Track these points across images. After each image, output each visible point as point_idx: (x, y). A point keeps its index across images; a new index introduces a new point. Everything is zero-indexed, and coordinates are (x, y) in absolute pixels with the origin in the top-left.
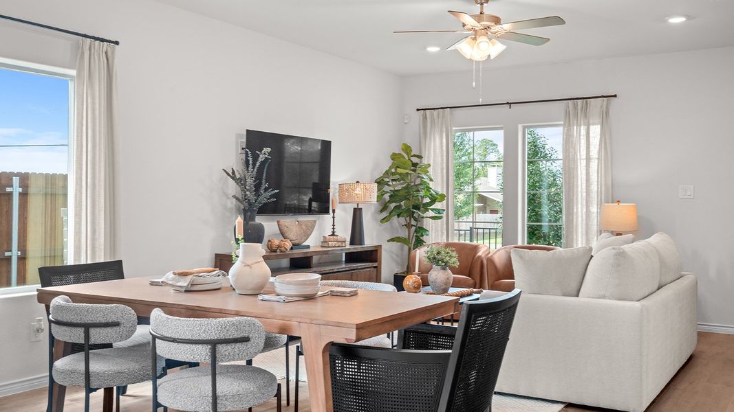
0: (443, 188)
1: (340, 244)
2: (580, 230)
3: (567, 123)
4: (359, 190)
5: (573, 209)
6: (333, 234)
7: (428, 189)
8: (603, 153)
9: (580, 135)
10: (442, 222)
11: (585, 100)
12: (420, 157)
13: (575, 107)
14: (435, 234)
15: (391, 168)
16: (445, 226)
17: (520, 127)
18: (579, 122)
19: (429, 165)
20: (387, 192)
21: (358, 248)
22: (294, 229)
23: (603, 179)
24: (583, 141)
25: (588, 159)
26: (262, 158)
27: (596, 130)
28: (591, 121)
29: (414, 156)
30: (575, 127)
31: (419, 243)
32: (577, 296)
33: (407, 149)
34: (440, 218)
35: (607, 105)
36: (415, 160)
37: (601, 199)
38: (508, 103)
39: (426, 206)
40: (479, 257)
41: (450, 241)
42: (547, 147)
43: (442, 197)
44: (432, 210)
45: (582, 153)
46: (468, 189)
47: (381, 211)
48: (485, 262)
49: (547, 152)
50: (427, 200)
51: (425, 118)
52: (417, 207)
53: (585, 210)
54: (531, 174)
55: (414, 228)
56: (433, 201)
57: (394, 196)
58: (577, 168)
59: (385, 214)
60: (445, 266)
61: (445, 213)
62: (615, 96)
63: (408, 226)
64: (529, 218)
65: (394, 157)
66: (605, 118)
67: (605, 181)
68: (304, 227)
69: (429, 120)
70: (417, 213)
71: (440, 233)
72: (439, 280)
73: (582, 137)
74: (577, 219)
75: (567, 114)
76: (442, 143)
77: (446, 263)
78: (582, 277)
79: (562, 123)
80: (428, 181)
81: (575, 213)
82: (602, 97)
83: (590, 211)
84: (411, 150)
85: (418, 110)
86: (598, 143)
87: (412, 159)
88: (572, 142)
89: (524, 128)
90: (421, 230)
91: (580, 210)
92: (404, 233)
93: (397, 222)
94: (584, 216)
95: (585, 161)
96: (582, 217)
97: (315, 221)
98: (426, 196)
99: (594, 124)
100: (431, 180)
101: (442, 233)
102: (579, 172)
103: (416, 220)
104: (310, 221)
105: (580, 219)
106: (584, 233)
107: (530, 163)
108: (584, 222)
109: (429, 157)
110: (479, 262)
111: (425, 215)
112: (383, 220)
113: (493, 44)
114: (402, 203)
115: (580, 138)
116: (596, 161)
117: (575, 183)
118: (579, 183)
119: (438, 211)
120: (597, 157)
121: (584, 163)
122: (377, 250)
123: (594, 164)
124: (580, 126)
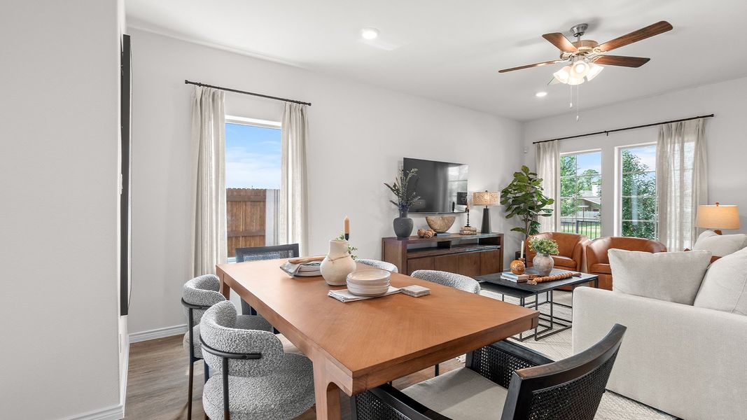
0: (552, 194)
1: (472, 232)
2: (673, 227)
3: (661, 142)
4: (487, 197)
5: (666, 210)
6: (468, 226)
7: (540, 195)
8: (698, 165)
9: (674, 150)
10: (552, 218)
11: (679, 122)
12: (535, 174)
13: (669, 129)
14: (547, 226)
15: (513, 182)
16: (554, 221)
17: (616, 149)
18: (673, 140)
19: (542, 180)
20: (510, 198)
21: (486, 236)
22: (439, 222)
23: (698, 185)
24: (677, 156)
25: (682, 169)
26: (410, 176)
27: (690, 146)
28: (686, 139)
29: (531, 174)
30: (669, 146)
31: (534, 232)
32: (692, 304)
33: (525, 169)
34: (550, 215)
35: (703, 124)
36: (531, 176)
37: (696, 202)
38: (605, 132)
39: (539, 208)
40: (580, 244)
41: (558, 231)
42: (639, 164)
43: (551, 201)
44: (543, 210)
45: (676, 165)
46: (574, 196)
47: (507, 210)
48: (585, 248)
49: (640, 168)
50: (540, 203)
51: (539, 148)
52: (532, 208)
53: (678, 210)
54: (625, 183)
55: (530, 222)
56: (544, 203)
57: (516, 200)
58: (671, 177)
59: (509, 213)
60: (547, 254)
61: (553, 212)
62: (712, 116)
63: (526, 220)
64: (624, 216)
65: (516, 175)
66: (701, 135)
67: (700, 186)
68: (446, 221)
69: (542, 149)
70: (532, 212)
71: (550, 226)
72: (541, 265)
73: (676, 152)
74: (670, 218)
75: (661, 135)
76: (551, 164)
77: (548, 252)
78: (698, 284)
79: (656, 142)
80: (540, 190)
81: (668, 212)
82: (698, 117)
83: (683, 211)
84: (528, 170)
85: (534, 143)
86: (693, 156)
87: (529, 176)
88: (666, 157)
89: (619, 149)
90: (535, 223)
91: (673, 210)
92: (523, 226)
93: (518, 218)
94: (678, 215)
95: (679, 172)
96: (676, 215)
97: (454, 218)
98: (538, 200)
99: (688, 141)
100: (542, 189)
101: (552, 225)
102: (673, 180)
103: (531, 216)
104: (451, 217)
105: (673, 218)
106: (678, 229)
107: (625, 176)
108: (678, 220)
109: (542, 174)
110: (580, 249)
111: (539, 213)
112: (507, 217)
113: (590, 67)
114: (522, 205)
115: (674, 153)
116: (691, 171)
117: (669, 189)
118: (673, 189)
119: (548, 211)
120: (691, 167)
121: (678, 173)
122: (500, 237)
123: (689, 175)
124: (674, 143)
